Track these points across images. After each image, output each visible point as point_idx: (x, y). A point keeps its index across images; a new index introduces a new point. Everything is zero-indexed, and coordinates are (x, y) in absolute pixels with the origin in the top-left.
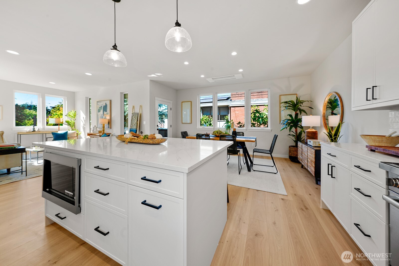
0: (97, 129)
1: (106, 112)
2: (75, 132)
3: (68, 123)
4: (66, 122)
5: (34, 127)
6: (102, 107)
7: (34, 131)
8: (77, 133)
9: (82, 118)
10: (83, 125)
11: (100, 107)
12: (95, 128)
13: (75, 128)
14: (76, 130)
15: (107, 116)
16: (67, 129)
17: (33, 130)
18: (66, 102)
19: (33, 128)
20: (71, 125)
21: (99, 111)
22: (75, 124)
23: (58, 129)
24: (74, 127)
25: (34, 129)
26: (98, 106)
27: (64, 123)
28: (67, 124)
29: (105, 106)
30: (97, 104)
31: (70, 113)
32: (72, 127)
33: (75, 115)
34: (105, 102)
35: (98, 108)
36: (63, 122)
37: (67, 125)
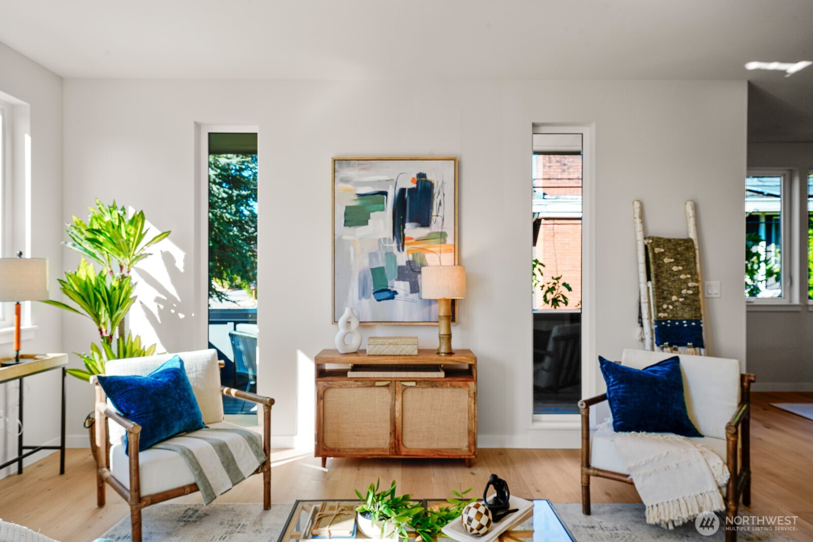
1: (424, 222)
6: (385, 193)
11: (360, 195)
15: (435, 246)
21: (356, 217)
26: (340, 186)
29: (411, 190)
30: (334, 171)
34: (413, 170)
35: (348, 199)
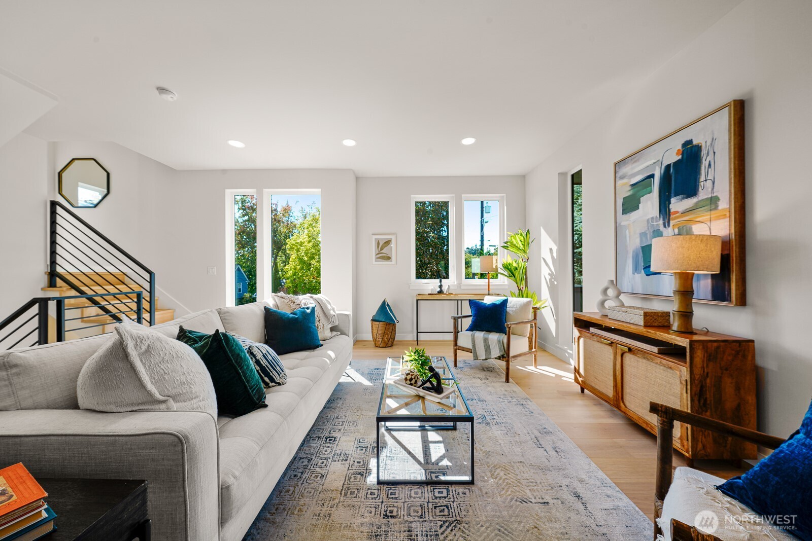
0: (622, 297)
2: (529, 303)
3: (511, 272)
4: (506, 267)
5: (441, 281)
6: (652, 176)
7: (441, 292)
8: (533, 308)
9: (545, 254)
10: (548, 277)
11: (633, 185)
12: (611, 292)
13: (526, 285)
14: (530, 294)
15: (703, 215)
16: (507, 287)
17: (439, 289)
18: (505, 207)
19: (439, 284)
20: (517, 275)
21: (630, 205)
22: (526, 272)
23: (487, 288)
24: (523, 282)
25: (441, 286)
26: (619, 183)
27: (500, 271)
28: (506, 274)
29: (676, 163)
30: (616, 172)
31: (513, 240)
32: (519, 282)
33: (526, 244)
34: (677, 142)
35: (625, 191)
36: (497, 269)
37: (506, 277)
